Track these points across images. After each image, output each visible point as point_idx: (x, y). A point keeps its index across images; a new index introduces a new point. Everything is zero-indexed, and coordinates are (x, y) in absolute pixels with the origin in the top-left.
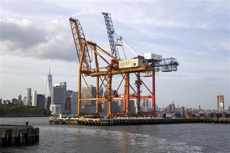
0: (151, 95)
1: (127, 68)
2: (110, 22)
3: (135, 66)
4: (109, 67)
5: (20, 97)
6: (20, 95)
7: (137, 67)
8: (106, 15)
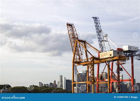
0: (130, 78)
1: (106, 58)
2: (99, 24)
3: (111, 56)
4: (92, 58)
5: (55, 82)
6: (55, 80)
7: (112, 57)
8: (95, 19)
